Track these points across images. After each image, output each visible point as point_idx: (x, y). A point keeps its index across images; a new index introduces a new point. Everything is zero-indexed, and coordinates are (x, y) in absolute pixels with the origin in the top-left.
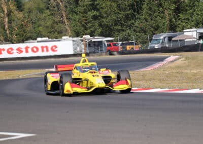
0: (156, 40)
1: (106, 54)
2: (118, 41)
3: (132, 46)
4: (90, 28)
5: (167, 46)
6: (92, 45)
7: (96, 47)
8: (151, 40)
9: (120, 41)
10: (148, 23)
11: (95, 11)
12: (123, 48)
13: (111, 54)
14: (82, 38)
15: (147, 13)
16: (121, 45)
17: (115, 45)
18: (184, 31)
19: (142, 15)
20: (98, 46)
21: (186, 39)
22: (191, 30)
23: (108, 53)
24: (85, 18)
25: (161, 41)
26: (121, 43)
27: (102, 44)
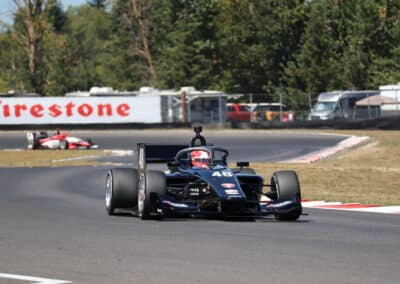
0: (325, 103)
1: (225, 127)
2: (248, 102)
3: (275, 113)
4: (196, 73)
5: (346, 116)
6: (198, 108)
7: (206, 112)
8: (315, 103)
9: (254, 102)
10: (310, 69)
11: (208, 41)
12: (258, 115)
13: (235, 126)
14: (180, 93)
15: (310, 48)
16: (255, 110)
17: (243, 109)
18: (381, 88)
19: (300, 53)
20: (209, 109)
21: (383, 104)
22: (395, 87)
23: (229, 124)
24: (186, 54)
25: (334, 106)
26: (255, 105)
27: (217, 106)
